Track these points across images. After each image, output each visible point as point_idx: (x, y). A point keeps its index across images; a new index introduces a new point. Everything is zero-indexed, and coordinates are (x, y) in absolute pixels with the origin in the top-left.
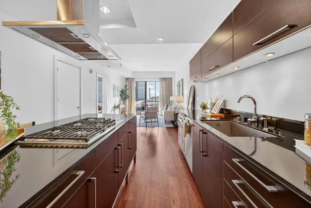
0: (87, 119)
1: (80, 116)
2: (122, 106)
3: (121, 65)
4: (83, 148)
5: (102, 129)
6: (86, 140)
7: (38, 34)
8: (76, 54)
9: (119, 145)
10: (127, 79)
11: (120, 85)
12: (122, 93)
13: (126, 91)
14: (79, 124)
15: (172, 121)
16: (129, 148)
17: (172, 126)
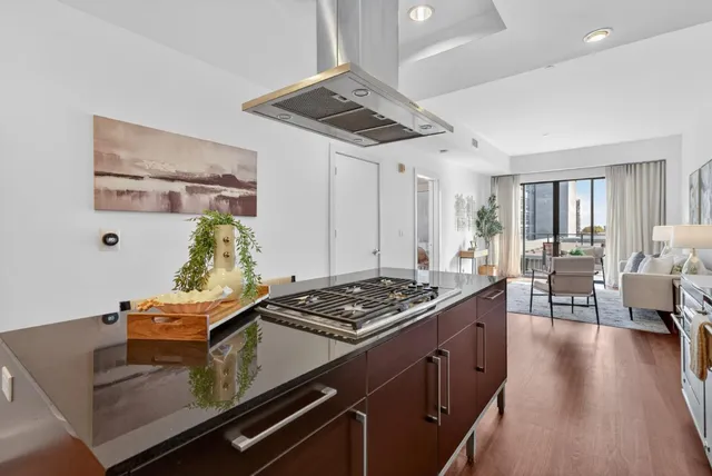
0: (378, 280)
1: (379, 270)
2: (480, 253)
3: (475, 143)
4: (348, 341)
5: (397, 306)
6: (355, 327)
7: (287, 112)
8: (354, 136)
9: (439, 353)
10: (496, 179)
11: (476, 197)
12: (482, 218)
13: (492, 211)
14: (357, 290)
15: (660, 313)
16: (478, 369)
17: (662, 328)
